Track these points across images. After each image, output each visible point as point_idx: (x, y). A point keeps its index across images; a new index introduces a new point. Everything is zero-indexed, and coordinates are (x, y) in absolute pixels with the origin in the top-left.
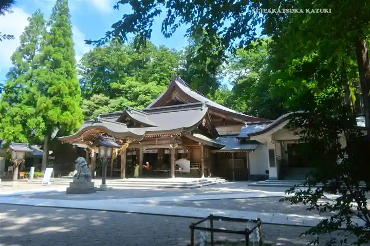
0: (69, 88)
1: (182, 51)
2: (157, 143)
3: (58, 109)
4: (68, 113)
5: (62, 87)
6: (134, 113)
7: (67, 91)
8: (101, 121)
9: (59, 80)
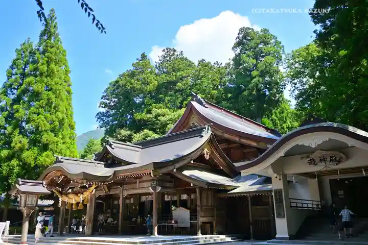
0: (51, 124)
1: (229, 64)
2: (138, 187)
3: (36, 150)
4: (49, 153)
5: (42, 122)
6: (116, 147)
7: (48, 126)
8: (62, 160)
9: (38, 114)
